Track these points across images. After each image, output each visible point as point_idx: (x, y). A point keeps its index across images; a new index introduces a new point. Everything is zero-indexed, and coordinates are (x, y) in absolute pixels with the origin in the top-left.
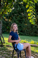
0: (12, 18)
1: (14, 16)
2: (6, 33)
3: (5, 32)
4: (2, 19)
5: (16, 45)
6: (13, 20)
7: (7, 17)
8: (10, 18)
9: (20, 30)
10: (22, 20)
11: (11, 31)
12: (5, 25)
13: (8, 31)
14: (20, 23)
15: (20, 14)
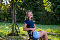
0: (26, 6)
1: (28, 4)
2: (21, 23)
3: (19, 22)
4: (16, 7)
5: (32, 33)
6: (27, 9)
7: (21, 6)
8: (24, 7)
9: (35, 18)
10: (37, 8)
11: (26, 19)
12: (20, 14)
13: (22, 20)
14: (35, 12)
15: (34, 2)
